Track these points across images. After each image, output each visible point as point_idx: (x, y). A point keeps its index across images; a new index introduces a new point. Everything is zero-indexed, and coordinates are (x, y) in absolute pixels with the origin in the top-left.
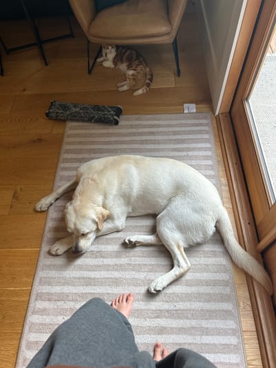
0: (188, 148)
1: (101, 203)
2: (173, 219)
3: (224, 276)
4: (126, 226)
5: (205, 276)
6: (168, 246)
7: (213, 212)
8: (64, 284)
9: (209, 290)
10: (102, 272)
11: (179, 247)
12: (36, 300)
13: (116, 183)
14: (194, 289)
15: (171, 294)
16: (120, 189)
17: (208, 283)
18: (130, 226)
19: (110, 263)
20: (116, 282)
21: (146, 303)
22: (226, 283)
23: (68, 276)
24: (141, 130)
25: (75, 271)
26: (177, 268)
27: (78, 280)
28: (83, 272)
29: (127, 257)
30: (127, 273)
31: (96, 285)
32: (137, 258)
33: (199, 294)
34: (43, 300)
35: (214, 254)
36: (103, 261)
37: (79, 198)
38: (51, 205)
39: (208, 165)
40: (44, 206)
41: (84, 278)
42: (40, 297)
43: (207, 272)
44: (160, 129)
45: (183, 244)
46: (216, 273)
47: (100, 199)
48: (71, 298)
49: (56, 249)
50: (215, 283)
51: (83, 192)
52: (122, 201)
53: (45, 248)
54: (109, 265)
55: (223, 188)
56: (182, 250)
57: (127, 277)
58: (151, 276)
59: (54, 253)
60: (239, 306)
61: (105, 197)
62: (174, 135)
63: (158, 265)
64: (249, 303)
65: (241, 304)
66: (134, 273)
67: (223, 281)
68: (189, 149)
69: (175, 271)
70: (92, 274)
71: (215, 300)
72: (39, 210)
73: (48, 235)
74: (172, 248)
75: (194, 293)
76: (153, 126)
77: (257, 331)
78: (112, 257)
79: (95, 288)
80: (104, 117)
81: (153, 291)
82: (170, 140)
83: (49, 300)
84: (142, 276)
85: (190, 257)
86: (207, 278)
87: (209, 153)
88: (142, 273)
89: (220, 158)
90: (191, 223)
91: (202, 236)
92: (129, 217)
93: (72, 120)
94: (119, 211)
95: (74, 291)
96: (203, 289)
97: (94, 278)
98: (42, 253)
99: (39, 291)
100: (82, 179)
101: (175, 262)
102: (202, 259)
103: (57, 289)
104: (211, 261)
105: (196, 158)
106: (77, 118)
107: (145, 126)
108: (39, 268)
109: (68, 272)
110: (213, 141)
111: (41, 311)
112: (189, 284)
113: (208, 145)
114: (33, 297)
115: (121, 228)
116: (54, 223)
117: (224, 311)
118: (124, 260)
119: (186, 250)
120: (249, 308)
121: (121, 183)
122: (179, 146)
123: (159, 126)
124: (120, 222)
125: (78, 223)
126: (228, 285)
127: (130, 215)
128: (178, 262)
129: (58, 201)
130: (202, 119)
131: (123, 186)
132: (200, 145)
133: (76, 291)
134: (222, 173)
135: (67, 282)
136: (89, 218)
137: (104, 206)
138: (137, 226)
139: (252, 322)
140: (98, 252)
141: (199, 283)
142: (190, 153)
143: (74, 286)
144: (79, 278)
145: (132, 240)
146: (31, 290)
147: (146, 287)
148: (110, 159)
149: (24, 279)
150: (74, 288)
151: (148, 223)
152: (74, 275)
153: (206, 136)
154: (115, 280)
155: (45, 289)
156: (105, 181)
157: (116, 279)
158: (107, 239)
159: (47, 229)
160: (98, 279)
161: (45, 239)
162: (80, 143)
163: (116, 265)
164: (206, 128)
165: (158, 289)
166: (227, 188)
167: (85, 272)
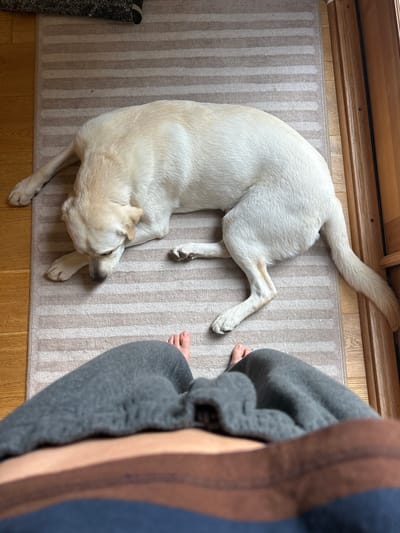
0: (276, 76)
1: (128, 200)
2: (253, 223)
3: (326, 304)
4: (171, 230)
5: (298, 304)
6: (243, 265)
7: (321, 210)
8: (79, 325)
9: (303, 325)
10: (139, 305)
11: (259, 266)
12: (39, 350)
13: (152, 161)
14: (280, 325)
15: (244, 332)
16: (159, 171)
17: (301, 315)
18: (177, 229)
19: (150, 290)
20: (162, 318)
21: (208, 347)
22: (328, 314)
23: (84, 313)
24: (186, 36)
25: (93, 305)
26: (257, 296)
27: (100, 318)
28: (107, 306)
29: (175, 280)
30: (178, 304)
31: (130, 325)
32: (192, 282)
33: (287, 331)
34: (49, 350)
35: (313, 271)
36: (138, 288)
37: (87, 194)
38: (36, 194)
39: (311, 111)
40: (23, 197)
41: (110, 315)
42: (43, 345)
43: (300, 298)
44: (223, 34)
45: (265, 261)
46: (314, 299)
47: (125, 192)
48: (93, 345)
49: (57, 272)
50: (312, 314)
51: (94, 182)
52: (163, 192)
53: (39, 270)
54: (148, 294)
55: (333, 155)
56: (265, 269)
57: (179, 310)
58: (215, 307)
59: (55, 279)
60: (345, 345)
61: (135, 187)
62: (249, 46)
63: (225, 291)
64: (360, 340)
65: (348, 341)
66: (188, 303)
67: (325, 311)
68: (278, 79)
69: (252, 301)
70: (122, 308)
71: (311, 339)
72: (17, 204)
73: (40, 248)
74: (249, 268)
75: (280, 330)
76: (208, 26)
77: (367, 377)
78: (152, 281)
79: (129, 328)
80: (113, 7)
81: (219, 331)
82: (243, 58)
83: (59, 350)
84: (201, 307)
85: (275, 276)
86: (299, 308)
87: (313, 87)
88: (200, 304)
89: (332, 97)
90: (282, 229)
91: (297, 248)
92: (175, 214)
93: (47, 13)
94: (158, 210)
95: (98, 335)
96: (293, 324)
97: (127, 314)
98: (35, 278)
99: (41, 338)
100: (87, 154)
101: (253, 288)
102: (294, 278)
103: (68, 333)
104: (309, 281)
105: (290, 96)
106: (57, 9)
107: (193, 27)
108: (34, 302)
109: (83, 306)
110: (320, 60)
111: (51, 366)
112: (271, 317)
113: (312, 70)
114: (33, 347)
115: (162, 235)
116: (47, 225)
117: (322, 353)
118: (171, 286)
119: (270, 268)
120: (359, 347)
121: (161, 162)
122: (260, 71)
123: (221, 26)
124: (161, 225)
125: (92, 241)
126: (330, 317)
127: (177, 211)
128: (258, 287)
129: (47, 186)
130: (303, 10)
131: (166, 167)
132: (297, 70)
133: (100, 335)
134: (333, 127)
135: (83, 322)
136: (110, 231)
137: (134, 203)
138: (188, 229)
139: (361, 365)
140: (128, 273)
141: (288, 315)
142: (279, 87)
143: (96, 326)
144: (103, 315)
145: (184, 251)
146: (28, 335)
147: (208, 324)
148: (136, 110)
149: (13, 320)
150: (96, 330)
151: (208, 223)
152: (94, 311)
153: (309, 50)
154: (160, 316)
155: (50, 334)
156: (131, 160)
157: (161, 314)
158: (141, 251)
159: (36, 237)
160: (132, 315)
161: (36, 254)
162: (71, 65)
163: (160, 293)
164: (310, 32)
165: (227, 329)
166: (340, 156)
167: (111, 306)
